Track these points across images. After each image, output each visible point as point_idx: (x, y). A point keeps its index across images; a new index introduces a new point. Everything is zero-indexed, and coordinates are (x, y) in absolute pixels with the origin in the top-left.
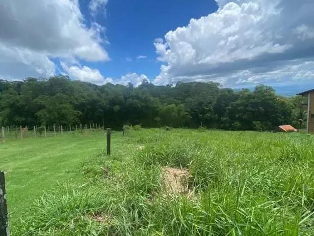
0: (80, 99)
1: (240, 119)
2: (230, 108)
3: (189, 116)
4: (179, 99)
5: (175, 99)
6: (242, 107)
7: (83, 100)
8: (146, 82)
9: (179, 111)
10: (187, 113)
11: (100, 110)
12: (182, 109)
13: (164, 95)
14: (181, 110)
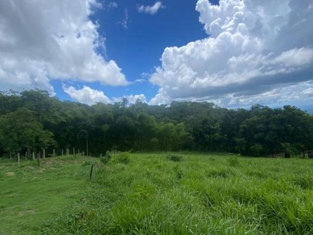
0: (59, 118)
1: (261, 141)
2: (245, 126)
3: (191, 137)
4: (175, 119)
5: (170, 119)
6: (261, 125)
7: (63, 119)
8: (140, 101)
9: (178, 131)
10: (188, 133)
11: (83, 130)
12: (182, 128)
13: (159, 115)
14: (181, 130)
